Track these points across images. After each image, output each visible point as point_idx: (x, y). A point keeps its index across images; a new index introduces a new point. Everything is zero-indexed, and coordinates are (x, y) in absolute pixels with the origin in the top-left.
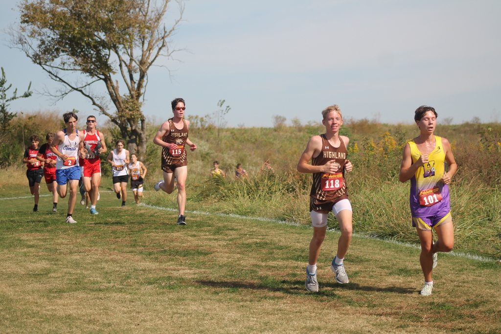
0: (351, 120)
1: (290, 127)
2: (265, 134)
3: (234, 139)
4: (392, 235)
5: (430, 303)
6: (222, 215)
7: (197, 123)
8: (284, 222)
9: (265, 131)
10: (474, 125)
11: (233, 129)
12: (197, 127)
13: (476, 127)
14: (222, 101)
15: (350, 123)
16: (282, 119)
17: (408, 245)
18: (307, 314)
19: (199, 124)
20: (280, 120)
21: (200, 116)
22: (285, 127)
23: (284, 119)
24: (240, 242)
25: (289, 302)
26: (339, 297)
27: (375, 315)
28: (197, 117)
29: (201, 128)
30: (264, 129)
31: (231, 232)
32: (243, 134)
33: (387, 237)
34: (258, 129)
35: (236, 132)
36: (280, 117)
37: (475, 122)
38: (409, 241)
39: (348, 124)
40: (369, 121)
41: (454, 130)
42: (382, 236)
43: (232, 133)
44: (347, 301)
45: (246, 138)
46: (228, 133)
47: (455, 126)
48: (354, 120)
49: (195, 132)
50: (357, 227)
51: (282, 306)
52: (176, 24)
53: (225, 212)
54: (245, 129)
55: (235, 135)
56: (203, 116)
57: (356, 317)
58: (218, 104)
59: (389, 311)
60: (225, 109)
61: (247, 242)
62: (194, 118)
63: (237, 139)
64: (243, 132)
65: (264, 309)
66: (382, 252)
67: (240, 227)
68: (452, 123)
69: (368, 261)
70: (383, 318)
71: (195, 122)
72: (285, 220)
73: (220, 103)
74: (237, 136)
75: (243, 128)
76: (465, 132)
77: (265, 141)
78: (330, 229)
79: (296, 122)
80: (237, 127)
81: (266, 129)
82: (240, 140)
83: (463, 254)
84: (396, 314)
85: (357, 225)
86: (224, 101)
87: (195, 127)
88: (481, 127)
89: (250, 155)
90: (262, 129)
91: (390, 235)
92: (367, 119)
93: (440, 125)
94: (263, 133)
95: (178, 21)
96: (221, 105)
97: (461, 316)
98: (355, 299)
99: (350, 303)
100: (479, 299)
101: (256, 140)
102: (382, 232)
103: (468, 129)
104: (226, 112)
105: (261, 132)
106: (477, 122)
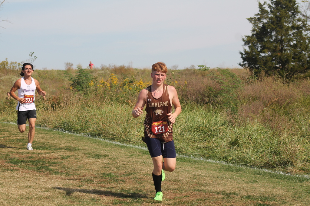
0: (114, 66)
1: (76, 70)
2: (59, 74)
3: (39, 77)
4: (99, 135)
5: (103, 173)
6: (6, 123)
7: (16, 66)
8: (40, 127)
9: (59, 72)
10: (192, 70)
11: (40, 70)
12: (17, 69)
13: (192, 71)
14: (32, 53)
15: (113, 68)
16: (70, 64)
17: (107, 141)
18: (28, 179)
19: (18, 67)
20: (69, 65)
21: (18, 62)
22: (72, 69)
23: (72, 65)
24: (8, 138)
25: (20, 172)
26: (51, 170)
27: (67, 180)
28: (16, 63)
29: (19, 70)
30: (59, 71)
31: (5, 133)
32: (45, 74)
33: (96, 136)
34: (55, 71)
35: (41, 73)
36: (69, 63)
37: (192, 68)
38: (108, 139)
39: (112, 68)
40: (125, 67)
41: (179, 73)
42: (93, 136)
43: (38, 73)
44: (55, 172)
45: (48, 76)
46: (36, 73)
47: (180, 70)
48: (116, 66)
49: (15, 72)
50: (81, 130)
51: (15, 174)
52: (1, 4)
53: (8, 121)
54: (47, 71)
55: (40, 74)
56: (20, 62)
57: (55, 180)
58: (30, 55)
59: (76, 177)
60: (33, 59)
61: (12, 139)
62: (14, 63)
63: (42, 77)
64: (45, 73)
65: (4, 176)
66: (90, 145)
67: (13, 130)
68: (178, 69)
69: (79, 150)
70: (71, 181)
71: (15, 66)
72: (41, 126)
73: (31, 54)
74: (42, 75)
75: (46, 70)
76: (186, 74)
77: (59, 78)
78: (65, 131)
79: (79, 67)
80: (42, 69)
81: (60, 71)
82: (43, 77)
83: (137, 146)
84: (80, 179)
85: (80, 129)
86: (34, 53)
87: (15, 69)
88: (195, 71)
89: (49, 87)
90: (58, 71)
91: (98, 135)
92: (124, 65)
93: (170, 69)
94: (58, 73)
95: (3, 3)
96: (32, 55)
97: (117, 181)
98: (60, 171)
99: (56, 173)
100: (132, 171)
101: (54, 78)
102: (93, 133)
103: (188, 72)
104: (34, 60)
105: (57, 73)
106: (193, 68)
